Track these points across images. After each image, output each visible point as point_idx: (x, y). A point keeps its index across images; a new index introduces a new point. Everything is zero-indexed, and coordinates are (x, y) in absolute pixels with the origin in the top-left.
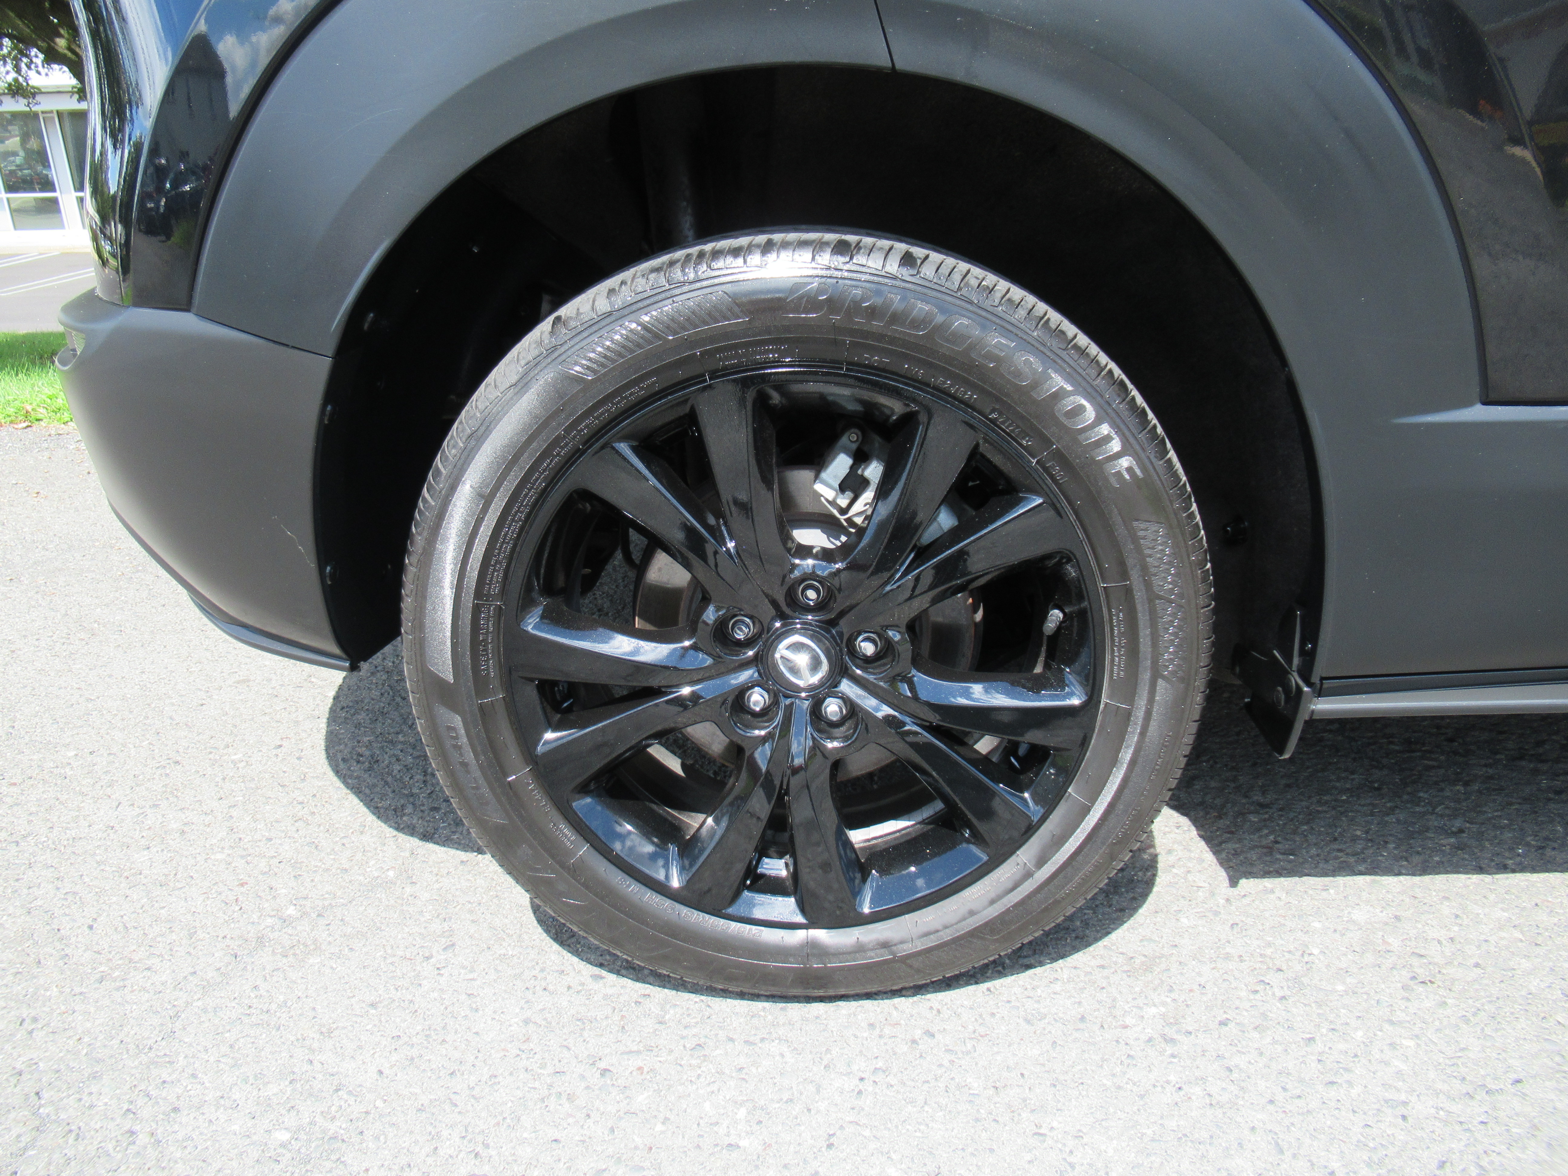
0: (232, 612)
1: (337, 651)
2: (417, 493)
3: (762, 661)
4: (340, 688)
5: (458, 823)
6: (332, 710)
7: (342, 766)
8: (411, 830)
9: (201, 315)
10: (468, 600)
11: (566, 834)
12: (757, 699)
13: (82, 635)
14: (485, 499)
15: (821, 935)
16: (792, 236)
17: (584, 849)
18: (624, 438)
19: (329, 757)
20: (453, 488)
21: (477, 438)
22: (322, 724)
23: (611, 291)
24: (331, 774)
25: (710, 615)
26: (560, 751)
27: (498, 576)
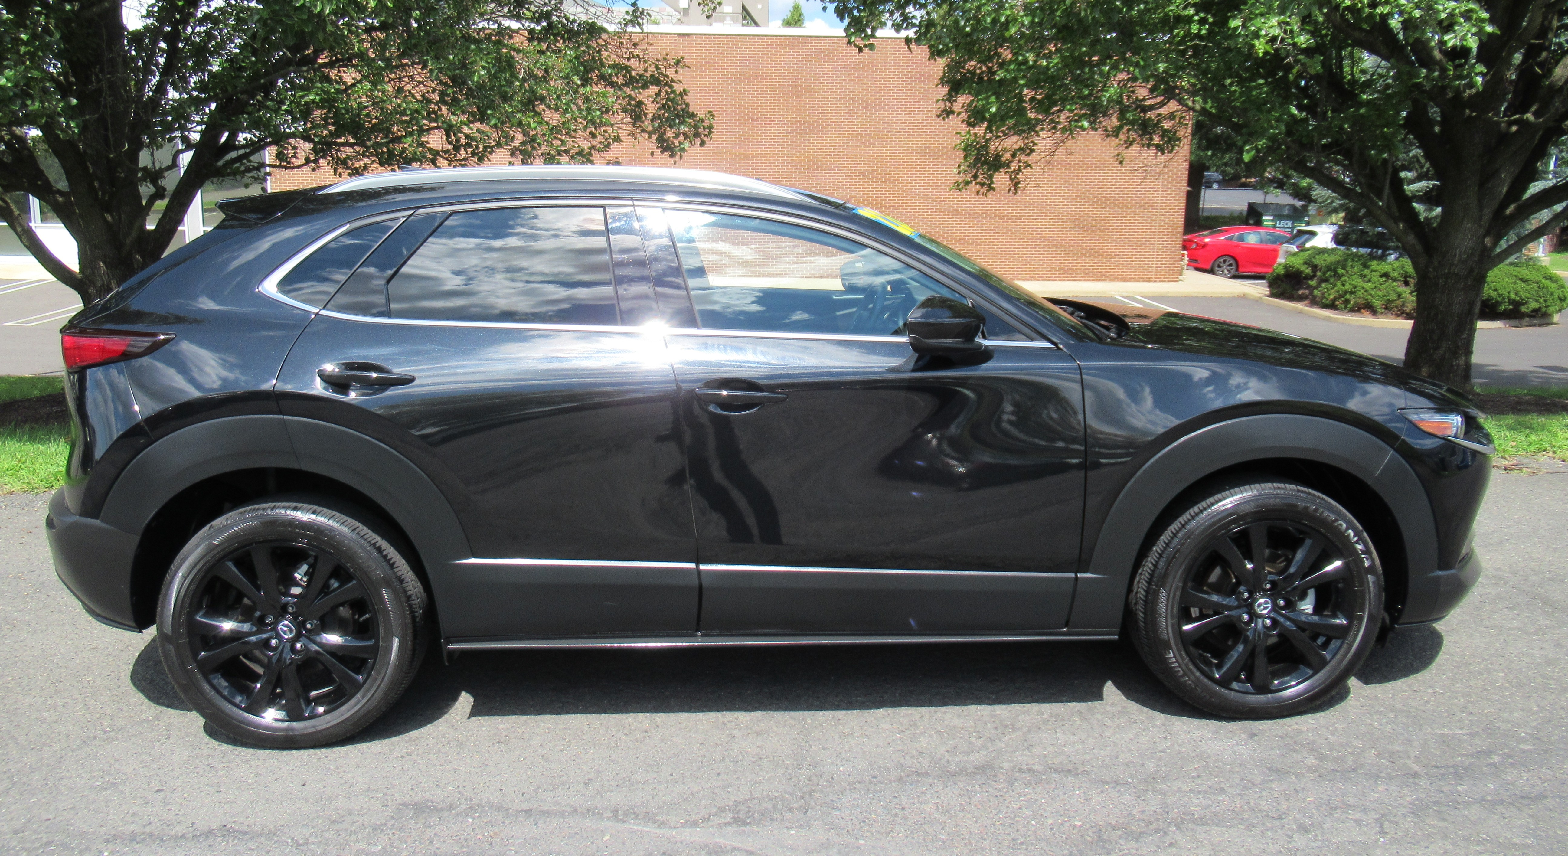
0: (98, 611)
1: (134, 625)
2: (164, 576)
3: (275, 629)
4: (142, 651)
5: (183, 702)
6: (136, 661)
7: (137, 683)
8: (162, 704)
9: (102, 521)
10: (178, 609)
11: (207, 687)
12: (274, 642)
13: (8, 626)
14: (185, 578)
15: (295, 724)
16: (283, 504)
17: (213, 693)
18: (230, 560)
19: (132, 679)
20: (175, 575)
21: (183, 560)
22: (131, 667)
23: (227, 519)
24: (131, 685)
25: (258, 614)
26: (205, 659)
27: (188, 601)
